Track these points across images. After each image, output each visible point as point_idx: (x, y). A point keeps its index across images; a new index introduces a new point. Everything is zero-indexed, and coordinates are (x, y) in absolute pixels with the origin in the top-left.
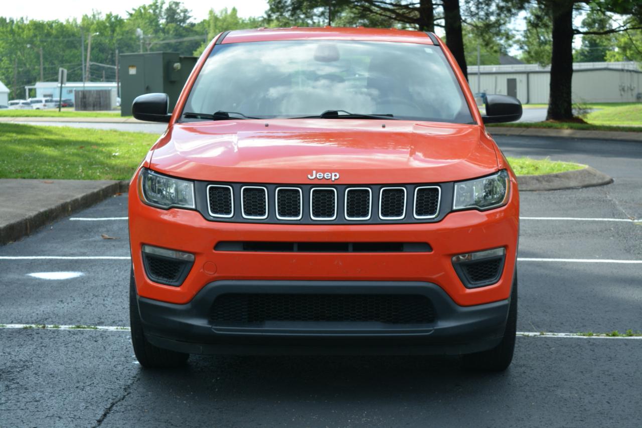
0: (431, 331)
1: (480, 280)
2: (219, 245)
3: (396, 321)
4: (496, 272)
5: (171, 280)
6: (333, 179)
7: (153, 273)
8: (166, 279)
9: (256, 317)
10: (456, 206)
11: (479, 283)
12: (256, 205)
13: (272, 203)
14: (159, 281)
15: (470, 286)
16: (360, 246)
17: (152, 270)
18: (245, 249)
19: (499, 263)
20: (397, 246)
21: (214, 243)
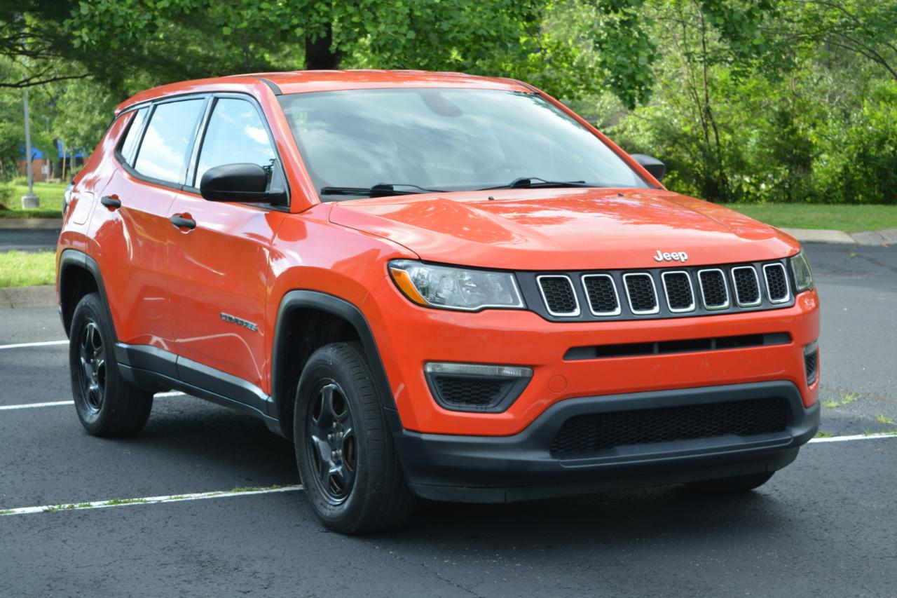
0: (790, 440)
2: (573, 351)
3: (750, 432)
5: (484, 406)
6: (683, 260)
7: (448, 399)
8: (474, 406)
9: (605, 444)
12: (602, 299)
14: (461, 409)
16: (725, 342)
17: (445, 395)
18: (599, 355)
21: (564, 350)
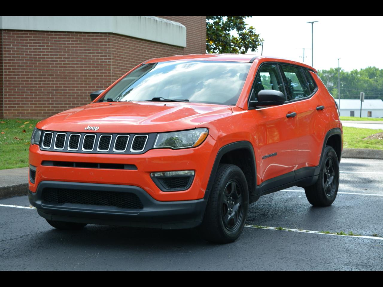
0: (138, 213)
1: (174, 188)
2: (43, 162)
3: (123, 206)
4: (186, 184)
6: (95, 130)
10: (156, 146)
11: (172, 189)
12: (61, 143)
13: (67, 142)
15: (164, 190)
18: (54, 165)
19: (189, 179)
20: (121, 166)
